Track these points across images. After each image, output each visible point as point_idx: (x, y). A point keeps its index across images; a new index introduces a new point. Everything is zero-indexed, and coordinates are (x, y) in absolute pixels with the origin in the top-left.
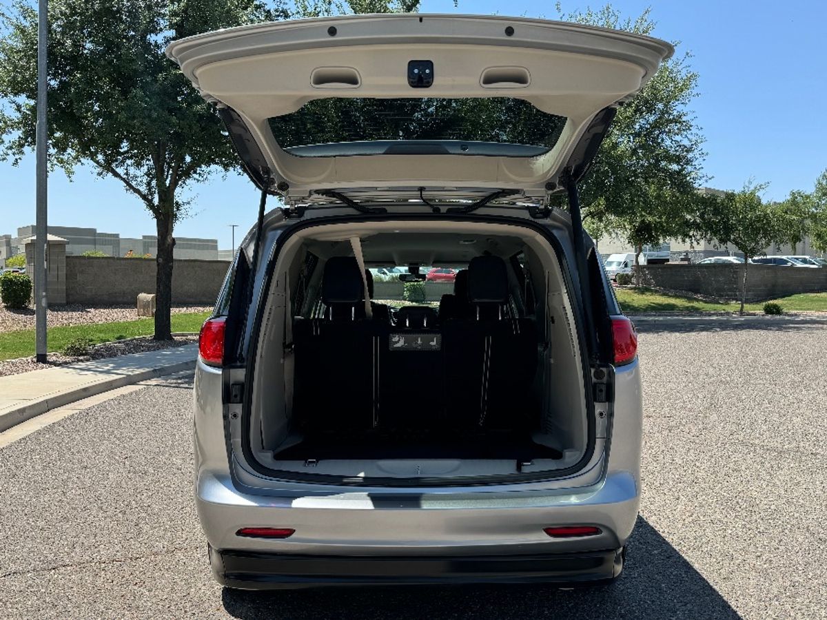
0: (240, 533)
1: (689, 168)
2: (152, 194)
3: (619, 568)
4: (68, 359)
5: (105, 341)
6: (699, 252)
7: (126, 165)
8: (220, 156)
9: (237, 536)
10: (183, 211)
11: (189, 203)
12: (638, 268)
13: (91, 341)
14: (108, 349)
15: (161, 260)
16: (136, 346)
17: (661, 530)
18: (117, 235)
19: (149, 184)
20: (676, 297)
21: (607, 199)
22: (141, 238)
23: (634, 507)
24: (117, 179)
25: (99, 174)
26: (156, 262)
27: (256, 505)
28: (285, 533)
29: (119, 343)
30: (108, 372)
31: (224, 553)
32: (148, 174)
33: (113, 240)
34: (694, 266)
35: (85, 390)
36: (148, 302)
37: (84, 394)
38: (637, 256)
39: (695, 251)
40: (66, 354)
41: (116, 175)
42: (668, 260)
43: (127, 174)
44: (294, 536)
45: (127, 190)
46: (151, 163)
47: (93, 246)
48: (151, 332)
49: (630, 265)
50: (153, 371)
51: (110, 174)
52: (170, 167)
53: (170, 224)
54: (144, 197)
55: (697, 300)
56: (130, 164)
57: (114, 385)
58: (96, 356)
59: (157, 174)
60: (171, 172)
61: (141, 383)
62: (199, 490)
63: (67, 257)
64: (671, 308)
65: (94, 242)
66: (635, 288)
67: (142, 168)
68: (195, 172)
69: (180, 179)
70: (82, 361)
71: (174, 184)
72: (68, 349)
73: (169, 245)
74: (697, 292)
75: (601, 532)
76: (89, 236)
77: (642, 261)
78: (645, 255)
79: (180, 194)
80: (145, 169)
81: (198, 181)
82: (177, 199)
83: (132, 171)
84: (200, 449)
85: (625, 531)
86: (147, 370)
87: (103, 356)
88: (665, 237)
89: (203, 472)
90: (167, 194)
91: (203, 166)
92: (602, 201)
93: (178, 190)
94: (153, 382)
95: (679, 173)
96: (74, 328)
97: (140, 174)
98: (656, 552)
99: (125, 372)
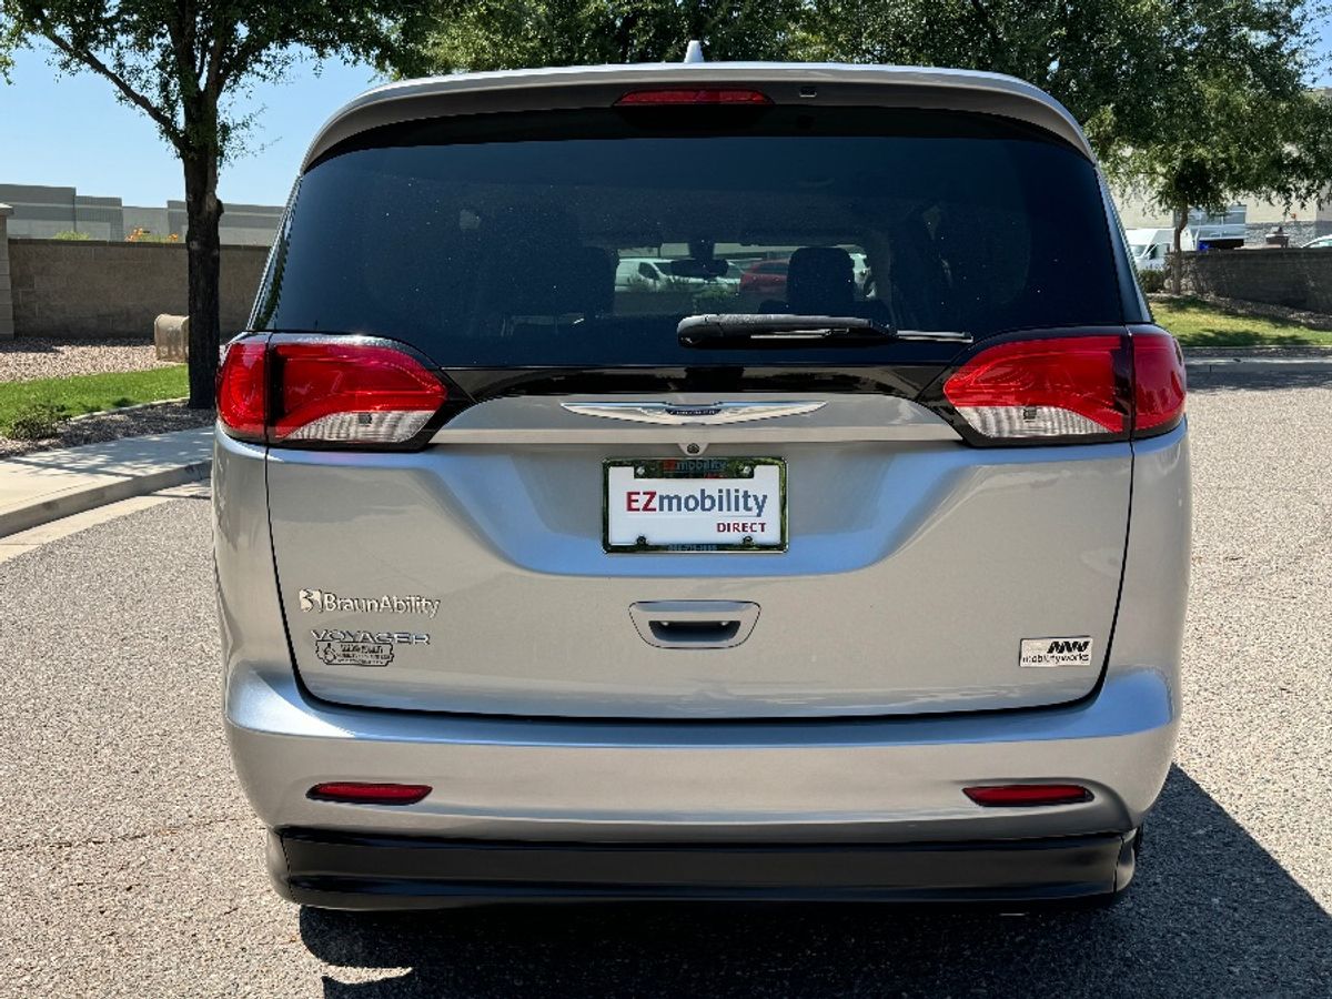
0: (316, 793)
1: (1294, 41)
2: (172, 108)
3: (1127, 873)
4: (18, 445)
5: (92, 410)
6: (1307, 225)
7: (115, 45)
8: (306, 24)
9: (310, 800)
10: (234, 142)
11: (245, 125)
12: (1178, 256)
13: (63, 409)
14: (99, 425)
15: (195, 246)
16: (154, 420)
17: (1213, 787)
18: (117, 201)
19: (164, 86)
20: (1255, 316)
21: (1118, 111)
22: (165, 206)
23: (1163, 747)
24: (102, 76)
25: (65, 65)
26: (186, 251)
27: (349, 735)
28: (410, 795)
29: (120, 413)
30: (93, 471)
31: (286, 834)
32: (161, 66)
33: (109, 209)
34: (1295, 252)
35: (48, 505)
36: (177, 332)
37: (48, 513)
38: (1177, 234)
39: (1297, 224)
40: (17, 437)
41: (99, 67)
42: (1241, 242)
43: (121, 66)
44: (428, 800)
45: (121, 99)
46: (168, 40)
47: (71, 223)
48: (181, 394)
49: (1162, 252)
50: (186, 468)
51: (87, 66)
52: (205, 48)
53: (210, 170)
54: (156, 113)
55: (1297, 324)
56: (123, 43)
57: (108, 495)
58: (73, 440)
59: (180, 63)
60: (208, 58)
61: (164, 492)
62: (231, 705)
63: (12, 242)
64: (1245, 341)
65: (73, 216)
66: (1170, 300)
67: (150, 53)
68: (258, 60)
69: (226, 75)
70: (45, 449)
71: (216, 85)
72: (17, 425)
73: (210, 213)
74: (1298, 305)
75: (1091, 797)
76: (63, 201)
77: (1188, 243)
78: (1193, 232)
79: (229, 106)
80: (156, 54)
81: (264, 77)
82: (222, 118)
83: (131, 59)
84: (227, 618)
85: (1142, 797)
86: (176, 466)
87: (87, 440)
88: (1235, 191)
89: (238, 667)
90: (202, 108)
91: (272, 45)
92: (1108, 113)
93: (223, 100)
94: (184, 491)
95: (1272, 50)
96: (30, 384)
97: (146, 64)
98: (1201, 832)
99: (127, 471)
